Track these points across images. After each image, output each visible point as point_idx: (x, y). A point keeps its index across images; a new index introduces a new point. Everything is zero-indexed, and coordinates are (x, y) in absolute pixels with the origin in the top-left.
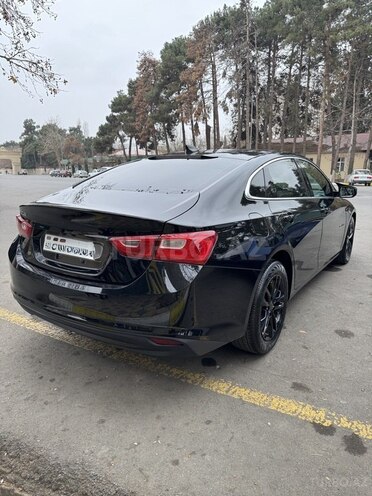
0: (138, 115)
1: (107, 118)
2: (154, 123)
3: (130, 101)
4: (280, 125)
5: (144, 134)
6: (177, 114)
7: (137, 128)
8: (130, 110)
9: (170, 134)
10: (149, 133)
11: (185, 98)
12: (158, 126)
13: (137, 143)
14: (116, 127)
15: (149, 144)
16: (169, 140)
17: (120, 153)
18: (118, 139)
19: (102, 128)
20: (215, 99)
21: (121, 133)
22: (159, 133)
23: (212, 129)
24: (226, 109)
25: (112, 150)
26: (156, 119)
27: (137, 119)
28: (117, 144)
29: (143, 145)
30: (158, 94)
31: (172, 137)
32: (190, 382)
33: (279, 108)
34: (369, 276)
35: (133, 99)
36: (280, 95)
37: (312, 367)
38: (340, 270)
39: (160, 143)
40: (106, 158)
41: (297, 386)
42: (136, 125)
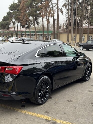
0: (22, 13)
1: (7, 13)
2: (29, 17)
3: (18, 6)
4: (88, 20)
5: (24, 22)
6: (40, 14)
7: (21, 19)
8: (18, 10)
9: (37, 22)
10: (27, 21)
11: (44, 6)
12: (31, 18)
13: (21, 25)
14: (12, 17)
15: (26, 26)
16: (36, 25)
17: (12, 30)
18: (12, 23)
19: (4, 18)
20: (58, 7)
21: (14, 20)
22: (32, 21)
23: (56, 21)
24: (62, 12)
25: (9, 28)
26: (30, 15)
27: (21, 15)
28: (11, 25)
29: (24, 26)
30: (31, 4)
31: (38, 23)
32: (16, 110)
33: (88, 12)
34: (92, 86)
35: (20, 5)
36: (89, 6)
37: (54, 108)
38: (83, 83)
39: (32, 26)
40: (6, 32)
41: (47, 112)
42: (21, 17)
